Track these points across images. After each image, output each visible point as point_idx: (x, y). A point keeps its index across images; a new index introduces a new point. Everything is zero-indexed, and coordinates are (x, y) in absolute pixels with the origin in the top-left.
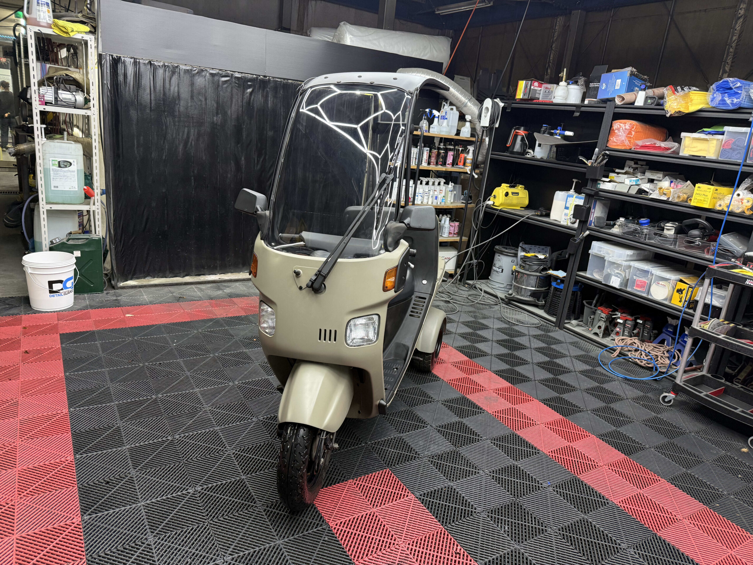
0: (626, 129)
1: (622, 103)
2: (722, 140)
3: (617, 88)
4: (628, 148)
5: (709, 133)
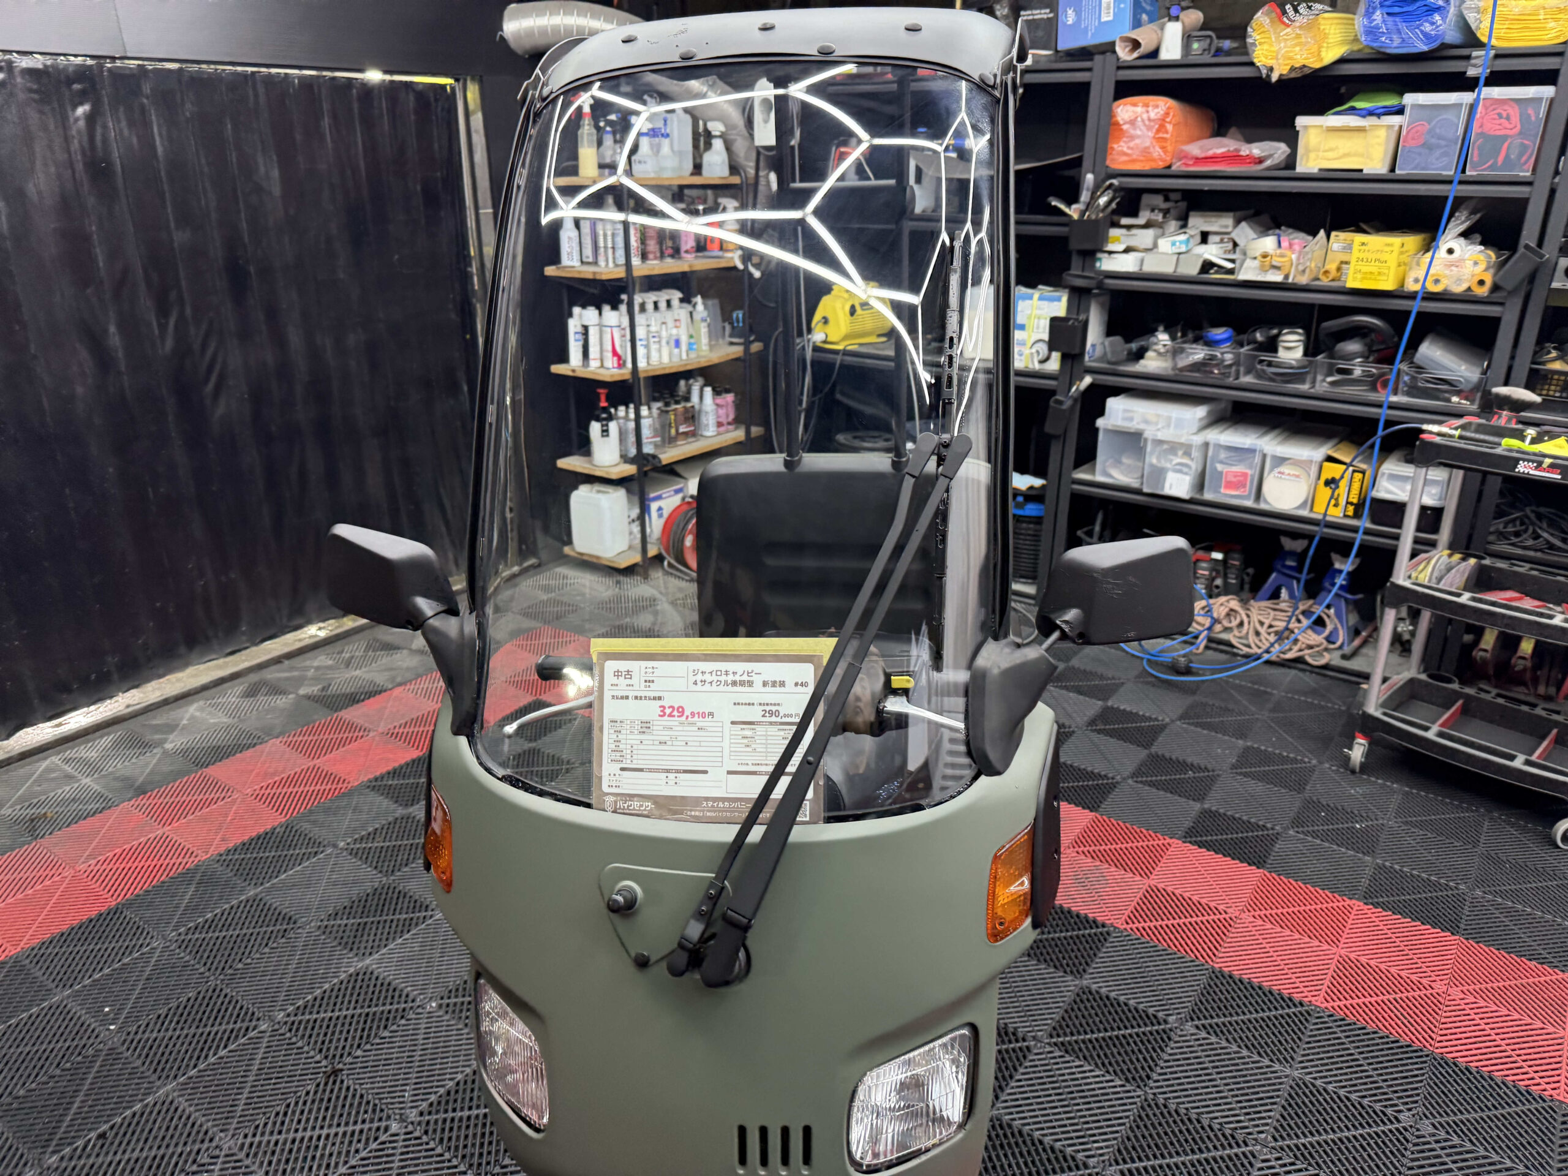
0: (1149, 120)
1: (1135, 55)
2: (1401, 127)
3: (1104, 18)
4: (1161, 164)
5: (1371, 113)
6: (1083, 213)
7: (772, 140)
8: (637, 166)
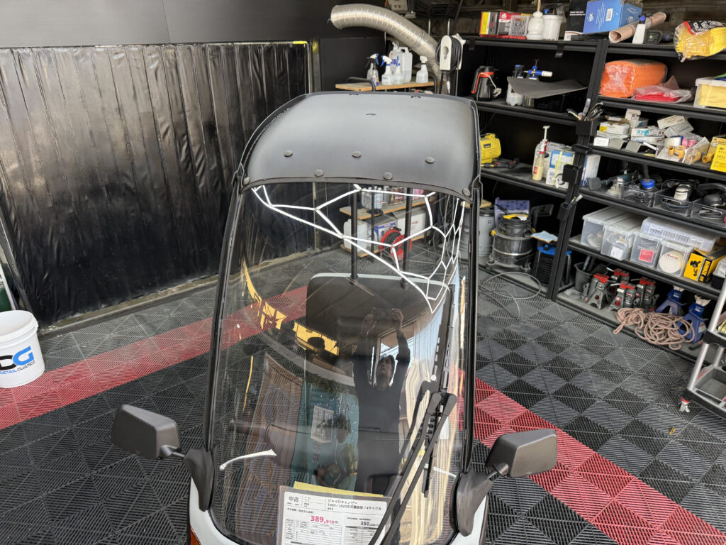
0: (622, 73)
1: (618, 41)
3: (607, 20)
4: (627, 96)
6: (583, 118)
7: (448, 68)
8: (383, 80)
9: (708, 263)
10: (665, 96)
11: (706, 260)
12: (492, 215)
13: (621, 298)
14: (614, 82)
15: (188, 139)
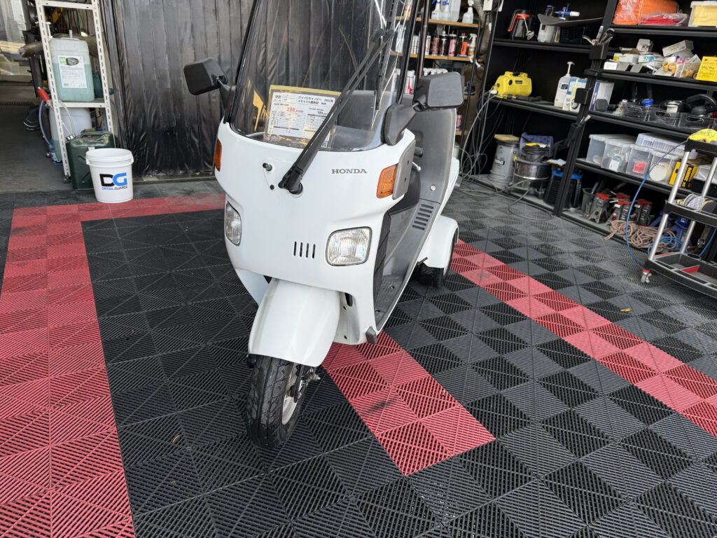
0: (633, 3)
4: (634, 23)
6: (596, 42)
7: (490, 9)
8: (433, 16)
9: (690, 169)
10: (664, 18)
11: (689, 166)
12: (518, 146)
13: (617, 214)
14: (625, 11)
15: (266, 46)
